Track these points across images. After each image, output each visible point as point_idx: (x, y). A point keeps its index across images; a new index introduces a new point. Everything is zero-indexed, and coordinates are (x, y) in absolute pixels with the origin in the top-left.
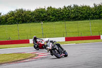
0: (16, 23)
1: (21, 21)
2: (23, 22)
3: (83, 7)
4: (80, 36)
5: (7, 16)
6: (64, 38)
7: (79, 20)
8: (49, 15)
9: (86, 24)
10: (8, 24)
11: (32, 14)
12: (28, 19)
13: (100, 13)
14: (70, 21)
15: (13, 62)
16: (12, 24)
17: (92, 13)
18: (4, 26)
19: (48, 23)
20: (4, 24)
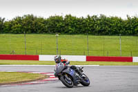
0: (23, 33)
1: (30, 31)
2: (33, 31)
3: (112, 18)
4: (106, 55)
5: (12, 22)
6: (85, 57)
7: (107, 34)
8: (67, 25)
9: (115, 41)
10: (12, 33)
11: (46, 22)
12: (39, 29)
13: (134, 28)
14: (94, 35)
15: (15, 83)
16: (18, 33)
17: (124, 27)
18: (8, 35)
19: (65, 36)
20: (7, 33)
